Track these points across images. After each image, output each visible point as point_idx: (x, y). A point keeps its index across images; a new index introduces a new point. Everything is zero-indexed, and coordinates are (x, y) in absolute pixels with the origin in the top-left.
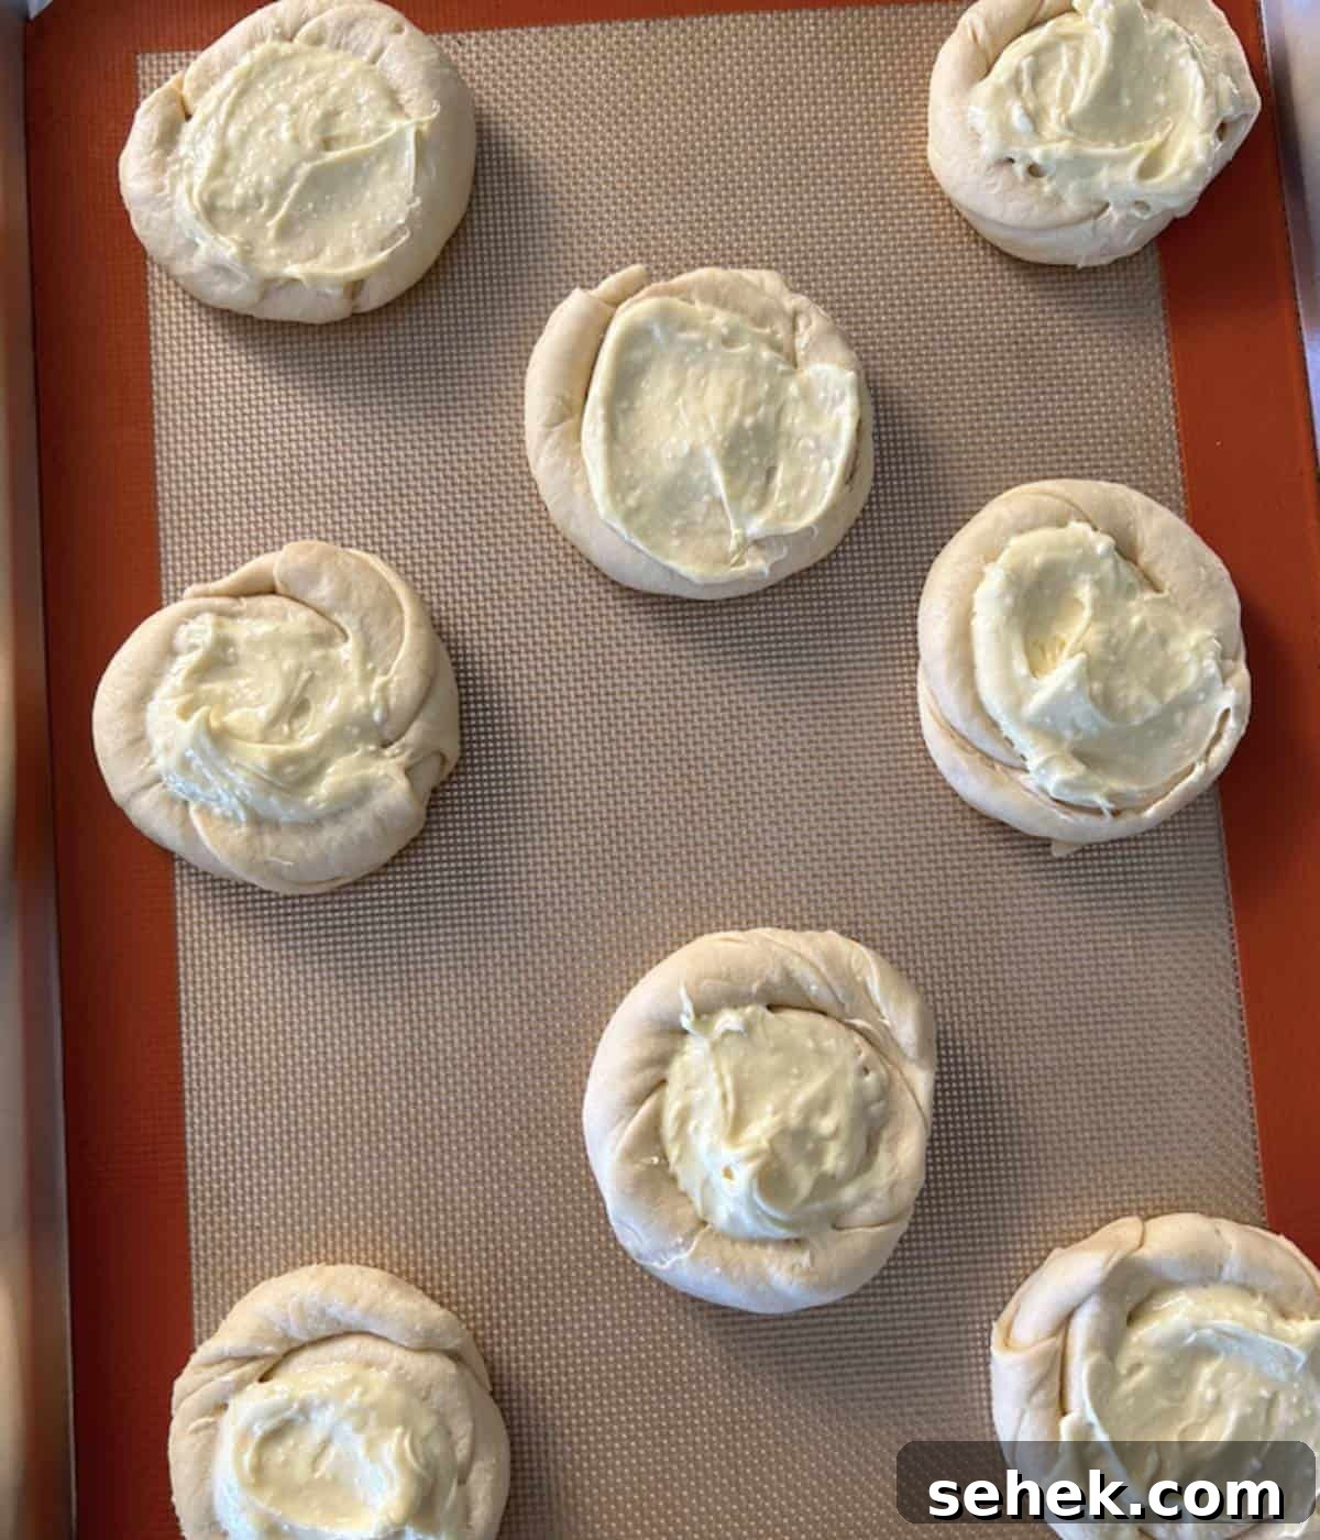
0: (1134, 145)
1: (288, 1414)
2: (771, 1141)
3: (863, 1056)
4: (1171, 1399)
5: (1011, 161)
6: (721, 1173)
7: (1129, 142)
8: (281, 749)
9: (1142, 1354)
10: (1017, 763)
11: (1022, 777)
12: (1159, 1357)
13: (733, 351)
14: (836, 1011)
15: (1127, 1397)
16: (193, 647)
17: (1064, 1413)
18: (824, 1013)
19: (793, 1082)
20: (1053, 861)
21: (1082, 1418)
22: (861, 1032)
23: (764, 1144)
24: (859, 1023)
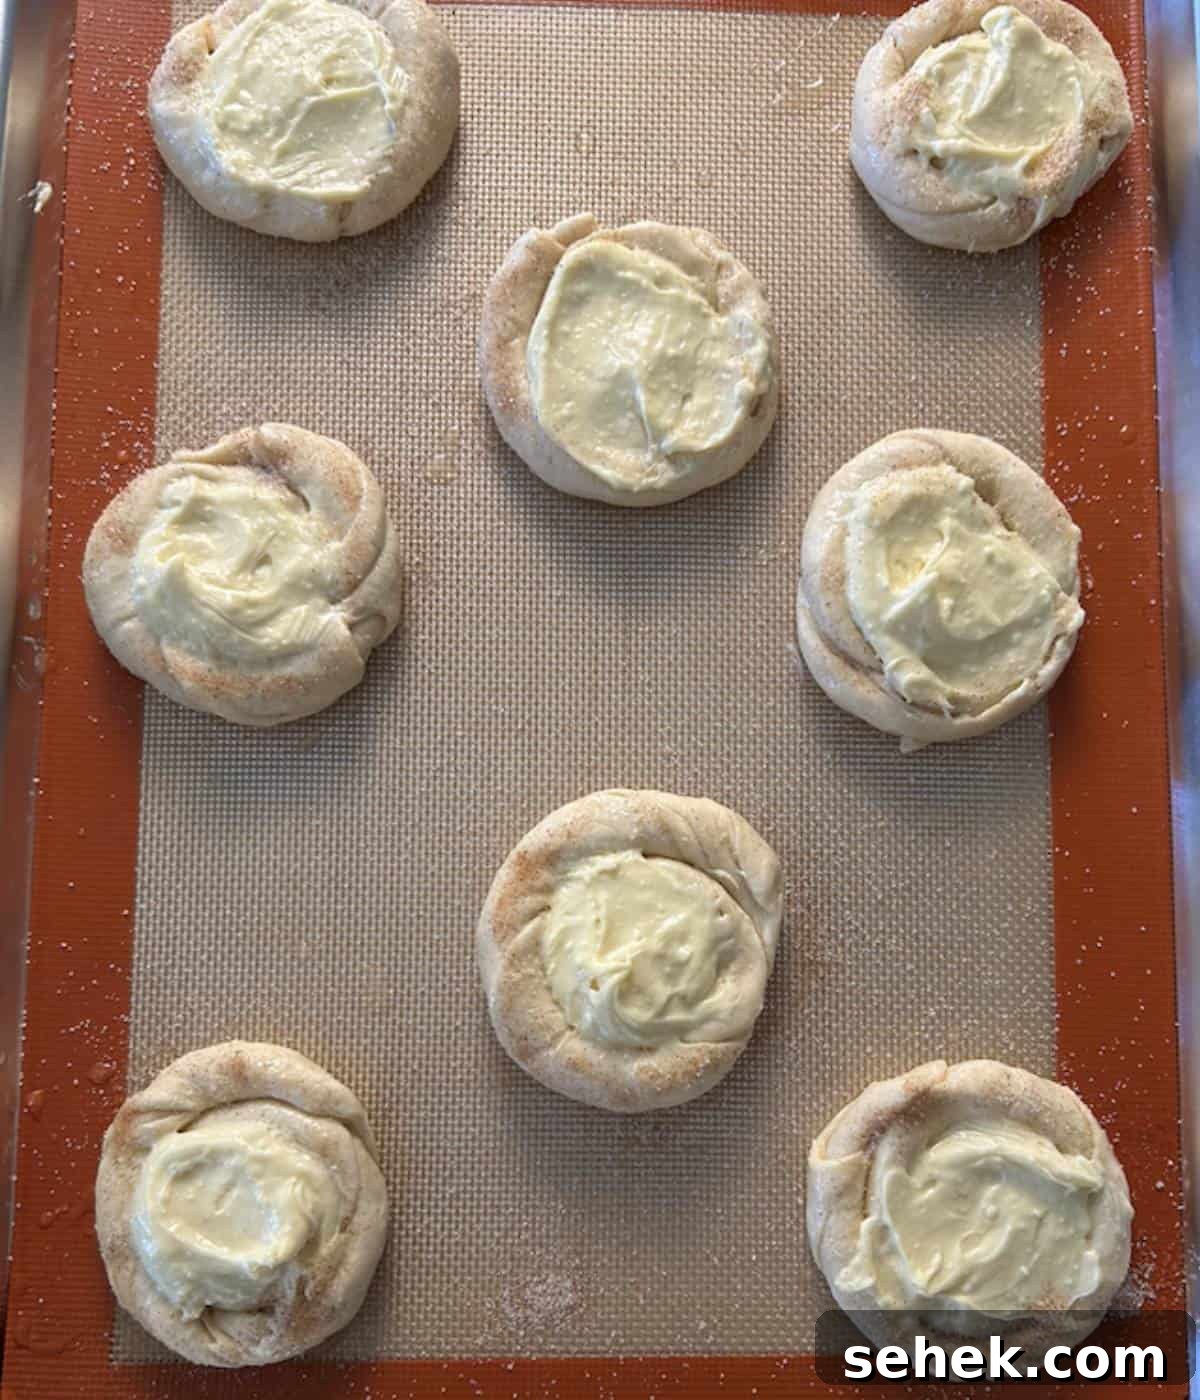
0: (1020, 148)
1: (199, 1159)
2: (634, 961)
3: (718, 900)
4: (958, 1212)
5: (915, 152)
6: (588, 983)
7: (1018, 145)
8: (243, 594)
9: (936, 1172)
10: (874, 665)
11: (877, 677)
12: (951, 1175)
13: (663, 292)
14: (701, 862)
15: (921, 1206)
16: (176, 503)
17: (865, 1216)
18: (691, 864)
19: (658, 916)
20: (902, 756)
21: (880, 1220)
22: (721, 882)
23: (628, 963)
24: (721, 873)
